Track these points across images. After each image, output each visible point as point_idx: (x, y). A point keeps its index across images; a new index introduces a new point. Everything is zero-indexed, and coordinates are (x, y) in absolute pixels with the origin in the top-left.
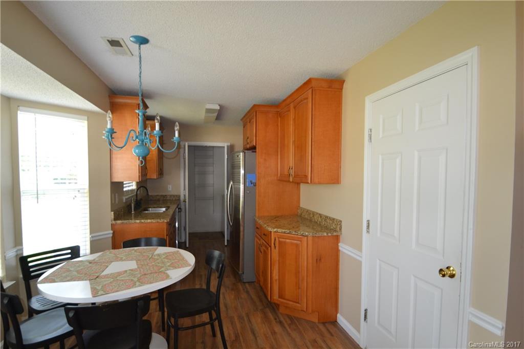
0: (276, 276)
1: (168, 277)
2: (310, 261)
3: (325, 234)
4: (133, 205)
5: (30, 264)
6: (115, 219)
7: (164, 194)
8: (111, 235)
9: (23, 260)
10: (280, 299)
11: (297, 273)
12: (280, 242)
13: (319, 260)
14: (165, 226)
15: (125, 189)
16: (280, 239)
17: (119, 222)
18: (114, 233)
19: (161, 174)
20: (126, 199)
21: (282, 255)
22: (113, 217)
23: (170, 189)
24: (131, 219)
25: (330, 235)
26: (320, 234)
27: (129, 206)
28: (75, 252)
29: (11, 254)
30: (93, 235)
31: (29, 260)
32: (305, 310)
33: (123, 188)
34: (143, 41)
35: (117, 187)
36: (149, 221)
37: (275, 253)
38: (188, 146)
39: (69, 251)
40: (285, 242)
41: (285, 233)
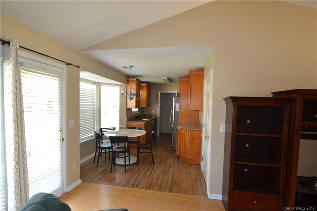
0: (178, 145)
1: (135, 135)
2: (189, 139)
3: (195, 129)
4: (135, 117)
5: (103, 131)
6: (127, 121)
7: (150, 114)
8: (126, 126)
9: (101, 130)
10: (180, 154)
11: (185, 143)
12: (180, 132)
13: (193, 139)
14: (144, 124)
15: (132, 111)
16: (180, 131)
17: (128, 122)
18: (127, 126)
19: (149, 105)
20: (133, 115)
21: (180, 137)
22: (127, 120)
23: (153, 112)
24: (134, 121)
25: (197, 130)
26: (193, 129)
27: (134, 117)
28: (114, 129)
29: (98, 128)
30: (121, 125)
31: (103, 129)
32: (187, 158)
33: (132, 110)
34: (131, 66)
35: (129, 110)
36: (138, 122)
37: (178, 136)
38: (161, 93)
39: (113, 129)
40: (181, 132)
41: (181, 128)
